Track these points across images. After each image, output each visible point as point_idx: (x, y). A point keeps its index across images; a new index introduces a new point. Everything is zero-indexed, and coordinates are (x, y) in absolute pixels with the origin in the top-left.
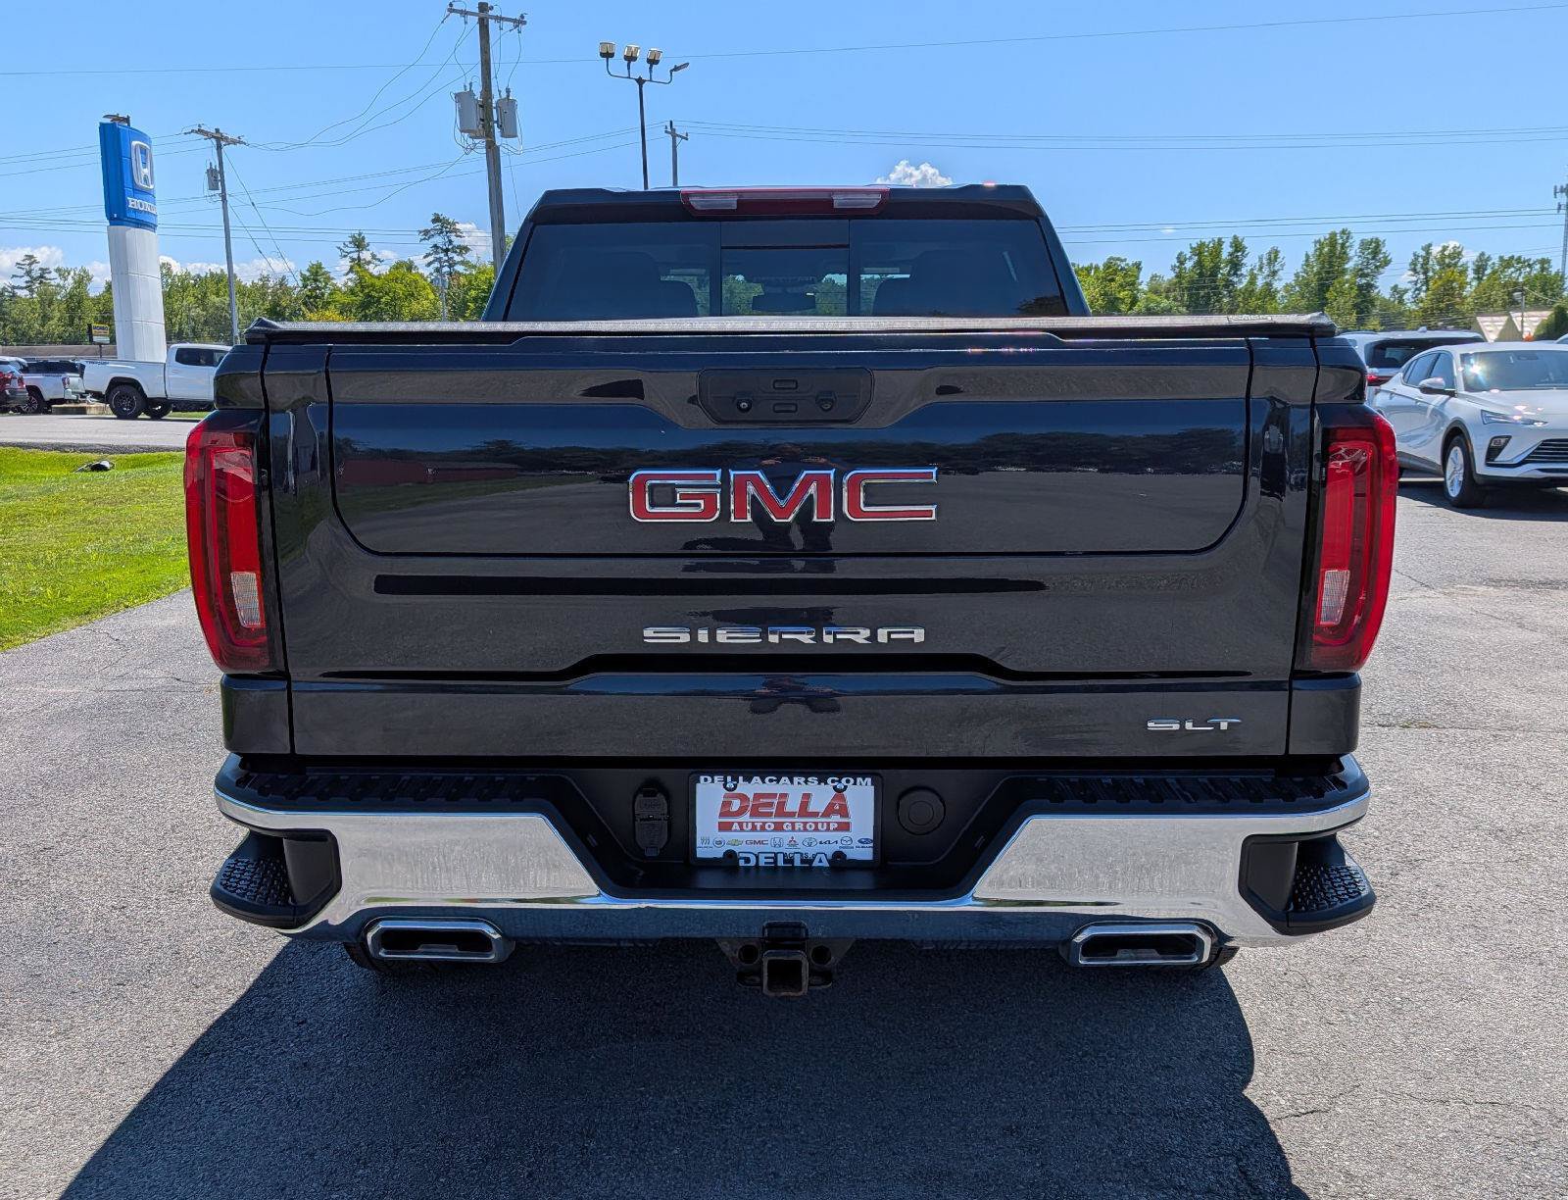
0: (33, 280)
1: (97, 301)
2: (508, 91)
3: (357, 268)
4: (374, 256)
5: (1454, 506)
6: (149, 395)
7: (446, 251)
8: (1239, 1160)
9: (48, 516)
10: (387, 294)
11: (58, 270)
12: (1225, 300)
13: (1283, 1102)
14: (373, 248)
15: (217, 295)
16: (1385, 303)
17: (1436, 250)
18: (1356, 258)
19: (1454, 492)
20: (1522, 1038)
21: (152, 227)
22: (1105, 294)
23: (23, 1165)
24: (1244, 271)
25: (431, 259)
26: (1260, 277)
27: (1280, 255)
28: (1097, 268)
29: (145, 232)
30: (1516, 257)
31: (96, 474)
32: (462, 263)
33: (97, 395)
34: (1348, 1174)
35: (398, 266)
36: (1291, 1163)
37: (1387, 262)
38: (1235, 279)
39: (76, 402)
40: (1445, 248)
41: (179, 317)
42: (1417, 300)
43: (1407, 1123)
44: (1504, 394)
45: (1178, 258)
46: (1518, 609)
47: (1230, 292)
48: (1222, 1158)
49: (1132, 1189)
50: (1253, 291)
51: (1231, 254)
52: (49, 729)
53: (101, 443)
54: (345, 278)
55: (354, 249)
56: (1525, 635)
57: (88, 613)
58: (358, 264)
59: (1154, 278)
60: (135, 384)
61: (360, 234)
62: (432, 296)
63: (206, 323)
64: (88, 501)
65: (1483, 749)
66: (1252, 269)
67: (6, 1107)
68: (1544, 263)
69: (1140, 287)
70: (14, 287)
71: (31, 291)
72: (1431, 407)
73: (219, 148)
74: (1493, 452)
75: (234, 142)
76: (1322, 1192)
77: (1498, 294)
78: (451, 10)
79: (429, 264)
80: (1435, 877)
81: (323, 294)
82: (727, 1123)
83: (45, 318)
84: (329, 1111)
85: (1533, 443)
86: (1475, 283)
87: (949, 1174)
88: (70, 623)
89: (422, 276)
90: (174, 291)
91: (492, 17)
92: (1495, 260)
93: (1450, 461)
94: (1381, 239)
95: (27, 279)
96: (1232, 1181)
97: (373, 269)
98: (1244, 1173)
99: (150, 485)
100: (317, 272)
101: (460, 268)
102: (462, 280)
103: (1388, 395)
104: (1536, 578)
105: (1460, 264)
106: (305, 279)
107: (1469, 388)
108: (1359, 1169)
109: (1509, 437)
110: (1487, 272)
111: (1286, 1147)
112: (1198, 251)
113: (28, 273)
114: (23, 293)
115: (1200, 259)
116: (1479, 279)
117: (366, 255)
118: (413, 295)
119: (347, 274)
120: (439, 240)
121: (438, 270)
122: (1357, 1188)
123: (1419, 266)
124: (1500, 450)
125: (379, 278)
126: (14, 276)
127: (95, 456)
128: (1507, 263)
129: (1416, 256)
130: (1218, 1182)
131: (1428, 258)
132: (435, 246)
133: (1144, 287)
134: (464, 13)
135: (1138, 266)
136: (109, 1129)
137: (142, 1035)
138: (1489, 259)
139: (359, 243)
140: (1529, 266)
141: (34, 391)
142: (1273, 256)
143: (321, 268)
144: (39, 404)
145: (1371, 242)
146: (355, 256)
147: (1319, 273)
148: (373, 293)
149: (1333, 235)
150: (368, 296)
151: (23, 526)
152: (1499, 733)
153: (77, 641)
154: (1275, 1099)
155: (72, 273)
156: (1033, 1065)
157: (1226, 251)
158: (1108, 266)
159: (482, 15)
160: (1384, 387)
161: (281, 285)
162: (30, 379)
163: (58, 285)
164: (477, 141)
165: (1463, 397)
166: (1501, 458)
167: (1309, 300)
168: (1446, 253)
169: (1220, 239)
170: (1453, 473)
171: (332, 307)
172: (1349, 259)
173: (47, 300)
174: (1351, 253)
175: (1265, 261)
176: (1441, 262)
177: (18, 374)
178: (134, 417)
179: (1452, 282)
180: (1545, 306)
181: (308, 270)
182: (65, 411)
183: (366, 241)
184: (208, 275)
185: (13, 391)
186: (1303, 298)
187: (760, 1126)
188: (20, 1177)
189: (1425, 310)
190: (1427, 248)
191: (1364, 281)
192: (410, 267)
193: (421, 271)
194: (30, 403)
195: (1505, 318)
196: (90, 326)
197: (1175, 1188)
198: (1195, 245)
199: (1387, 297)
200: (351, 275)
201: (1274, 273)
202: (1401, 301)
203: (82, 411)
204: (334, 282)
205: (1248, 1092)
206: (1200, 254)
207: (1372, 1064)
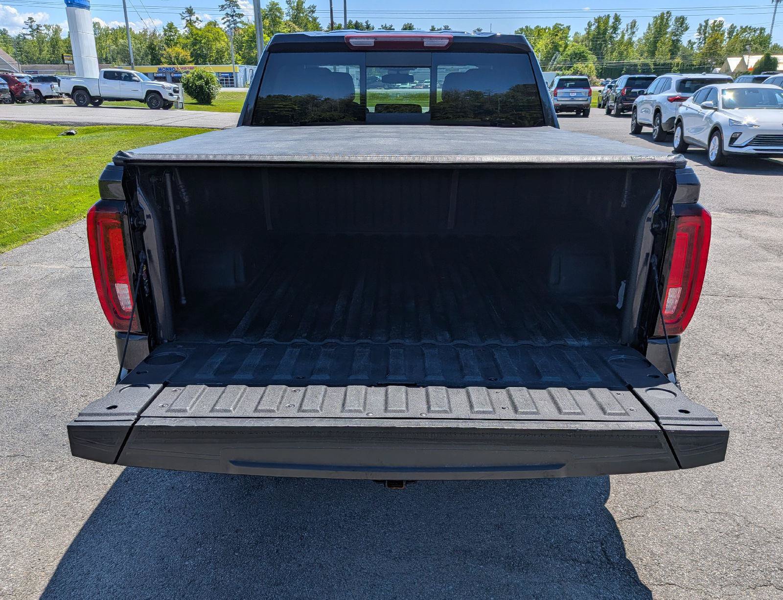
0: (33, 30)
1: (65, 41)
3: (189, 25)
4: (197, 19)
5: (711, 165)
6: (92, 95)
7: (232, 16)
8: (602, 544)
9: (47, 161)
10: (204, 38)
11: (45, 26)
12: (609, 46)
13: (623, 511)
14: (197, 15)
15: (123, 38)
16: (685, 49)
17: (711, 22)
18: (672, 26)
19: (712, 158)
20: (733, 475)
21: (88, 8)
22: (553, 43)
23: (42, 545)
24: (619, 31)
25: (225, 20)
26: (626, 35)
27: (637, 24)
28: (549, 29)
29: (85, 10)
30: (749, 26)
31: (69, 137)
32: (240, 22)
33: (67, 94)
34: (652, 553)
35: (210, 24)
36: (626, 546)
37: (687, 29)
38: (615, 36)
39: (58, 97)
40: (715, 21)
41: (105, 50)
42: (699, 48)
43: (679, 523)
44: (741, 110)
45: (588, 24)
46: (739, 226)
47: (611, 43)
48: (594, 543)
49: (553, 560)
50: (622, 42)
51: (613, 23)
52: (49, 290)
53: (71, 121)
54: (184, 30)
55: (188, 15)
56: (743, 241)
57: (67, 220)
58: (190, 23)
59: (576, 34)
60: (85, 89)
61: (190, 7)
62: (226, 40)
63: (118, 53)
64: (65, 153)
65: (721, 308)
66: (623, 31)
67: (33, 511)
68: (762, 30)
69: (569, 39)
70: (24, 34)
71: (33, 36)
72: (705, 116)
74: (733, 140)
76: (640, 563)
77: (738, 46)
79: (224, 23)
80: (696, 382)
81: (174, 39)
82: (368, 522)
83: (41, 51)
84: (184, 514)
85: (753, 136)
86: (727, 40)
87: (470, 551)
88: (58, 226)
89: (221, 29)
90: (101, 36)
92: (738, 28)
93: (712, 143)
94: (685, 17)
95: (30, 30)
96: (599, 557)
97: (199, 25)
98: (605, 552)
99: (94, 144)
100: (171, 27)
101: (239, 25)
102: (241, 31)
103: (685, 108)
104: (750, 208)
105: (722, 30)
106: (165, 30)
107: (724, 107)
108: (657, 550)
109: (742, 133)
110: (734, 34)
111: (624, 537)
112: (598, 20)
113: (31, 27)
114: (29, 37)
115: (598, 24)
116: (730, 38)
117: (193, 18)
118: (217, 39)
119: (185, 28)
120: (229, 11)
121: (228, 26)
122: (656, 561)
123: (702, 31)
124: (736, 139)
125: (200, 30)
126: (23, 28)
127: (68, 128)
128: (744, 30)
129: (701, 25)
130: (592, 557)
131: (706, 27)
132: (227, 14)
133: (571, 39)
135: (569, 28)
136: (81, 524)
137: (96, 470)
138: (735, 27)
139: (190, 12)
140: (755, 31)
141: (37, 91)
142: (633, 25)
143: (173, 25)
144: (40, 99)
145: (681, 18)
146: (188, 18)
147: (654, 34)
148: (198, 38)
149: (663, 14)
150: (195, 39)
151: (35, 168)
152: (728, 298)
153: (61, 237)
154: (619, 509)
155: (52, 27)
156: (509, 489)
157: (611, 20)
158: (555, 27)
160: (684, 103)
161: (154, 34)
162: (35, 85)
163: (46, 33)
165: (721, 111)
166: (736, 143)
167: (649, 47)
168: (716, 24)
169: (609, 15)
170: (713, 149)
171: (178, 45)
172: (669, 27)
173: (41, 41)
174: (670, 23)
175: (629, 27)
176: (713, 29)
177: (29, 83)
178: (86, 106)
179: (717, 39)
180: (762, 53)
181: (167, 26)
182: (53, 102)
183: (194, 11)
184: (118, 29)
185: (27, 92)
186: (646, 45)
187: (383, 524)
188: (41, 551)
189: (703, 54)
190: (707, 22)
191: (675, 38)
192: (215, 24)
193: (220, 26)
194: (36, 97)
195: (741, 58)
196: (62, 55)
197: (573, 560)
198: (596, 18)
199: (685, 46)
200: (186, 29)
201: (633, 33)
202: (692, 48)
203: (61, 102)
204: (179, 32)
205: (606, 505)
206: (599, 22)
207: (665, 489)
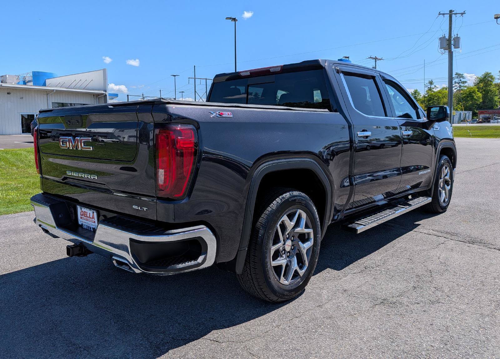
2: (457, 35)
3: (429, 90)
4: (435, 86)
7: (459, 83)
10: (436, 97)
13: (216, 336)
14: (435, 84)
32: (464, 86)
35: (443, 88)
55: (429, 85)
61: (432, 80)
73: (376, 61)
75: (380, 60)
78: (440, 14)
91: (453, 14)
101: (463, 88)
102: (463, 91)
119: (425, 92)
125: (435, 92)
134: (444, 14)
139: (431, 83)
143: (417, 91)
150: (431, 98)
159: (450, 14)
164: (445, 51)
171: (419, 101)
183: (433, 82)
204: (421, 95)
205: (214, 331)
